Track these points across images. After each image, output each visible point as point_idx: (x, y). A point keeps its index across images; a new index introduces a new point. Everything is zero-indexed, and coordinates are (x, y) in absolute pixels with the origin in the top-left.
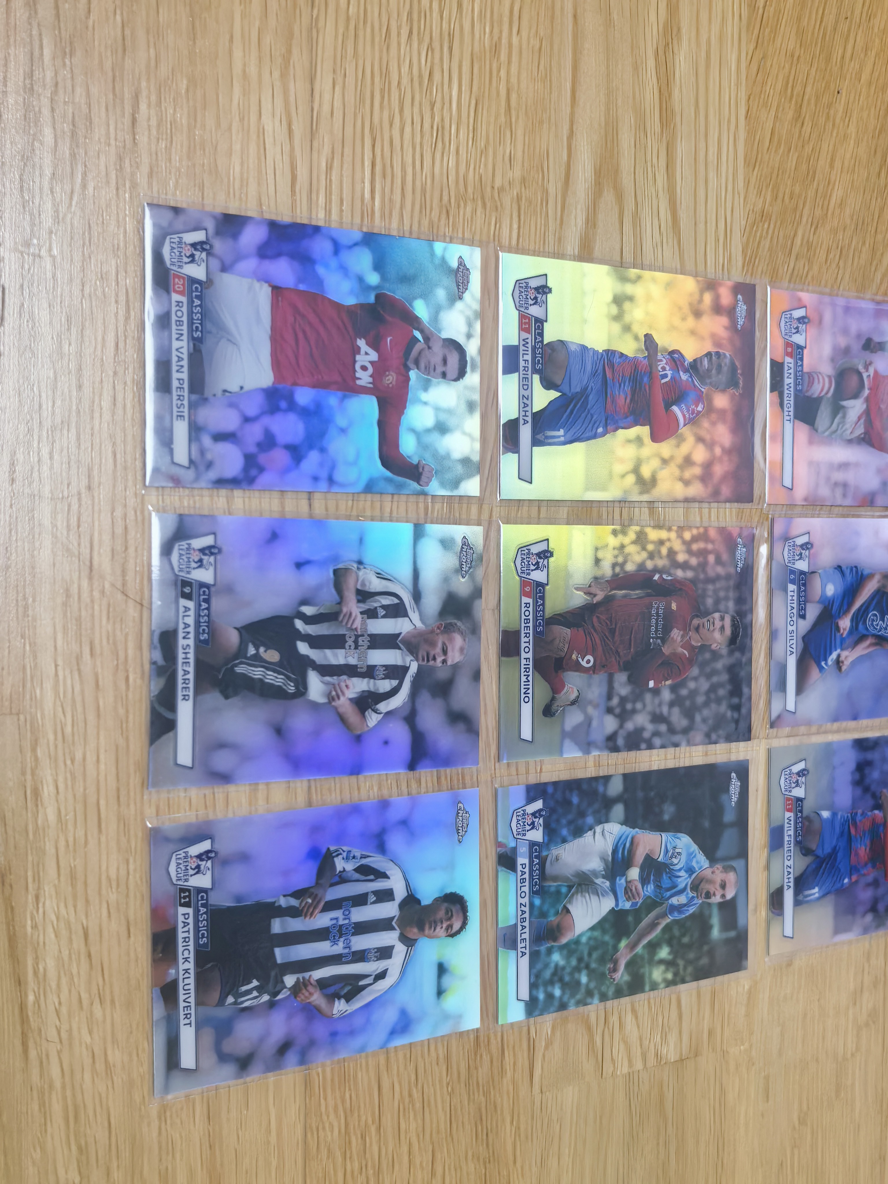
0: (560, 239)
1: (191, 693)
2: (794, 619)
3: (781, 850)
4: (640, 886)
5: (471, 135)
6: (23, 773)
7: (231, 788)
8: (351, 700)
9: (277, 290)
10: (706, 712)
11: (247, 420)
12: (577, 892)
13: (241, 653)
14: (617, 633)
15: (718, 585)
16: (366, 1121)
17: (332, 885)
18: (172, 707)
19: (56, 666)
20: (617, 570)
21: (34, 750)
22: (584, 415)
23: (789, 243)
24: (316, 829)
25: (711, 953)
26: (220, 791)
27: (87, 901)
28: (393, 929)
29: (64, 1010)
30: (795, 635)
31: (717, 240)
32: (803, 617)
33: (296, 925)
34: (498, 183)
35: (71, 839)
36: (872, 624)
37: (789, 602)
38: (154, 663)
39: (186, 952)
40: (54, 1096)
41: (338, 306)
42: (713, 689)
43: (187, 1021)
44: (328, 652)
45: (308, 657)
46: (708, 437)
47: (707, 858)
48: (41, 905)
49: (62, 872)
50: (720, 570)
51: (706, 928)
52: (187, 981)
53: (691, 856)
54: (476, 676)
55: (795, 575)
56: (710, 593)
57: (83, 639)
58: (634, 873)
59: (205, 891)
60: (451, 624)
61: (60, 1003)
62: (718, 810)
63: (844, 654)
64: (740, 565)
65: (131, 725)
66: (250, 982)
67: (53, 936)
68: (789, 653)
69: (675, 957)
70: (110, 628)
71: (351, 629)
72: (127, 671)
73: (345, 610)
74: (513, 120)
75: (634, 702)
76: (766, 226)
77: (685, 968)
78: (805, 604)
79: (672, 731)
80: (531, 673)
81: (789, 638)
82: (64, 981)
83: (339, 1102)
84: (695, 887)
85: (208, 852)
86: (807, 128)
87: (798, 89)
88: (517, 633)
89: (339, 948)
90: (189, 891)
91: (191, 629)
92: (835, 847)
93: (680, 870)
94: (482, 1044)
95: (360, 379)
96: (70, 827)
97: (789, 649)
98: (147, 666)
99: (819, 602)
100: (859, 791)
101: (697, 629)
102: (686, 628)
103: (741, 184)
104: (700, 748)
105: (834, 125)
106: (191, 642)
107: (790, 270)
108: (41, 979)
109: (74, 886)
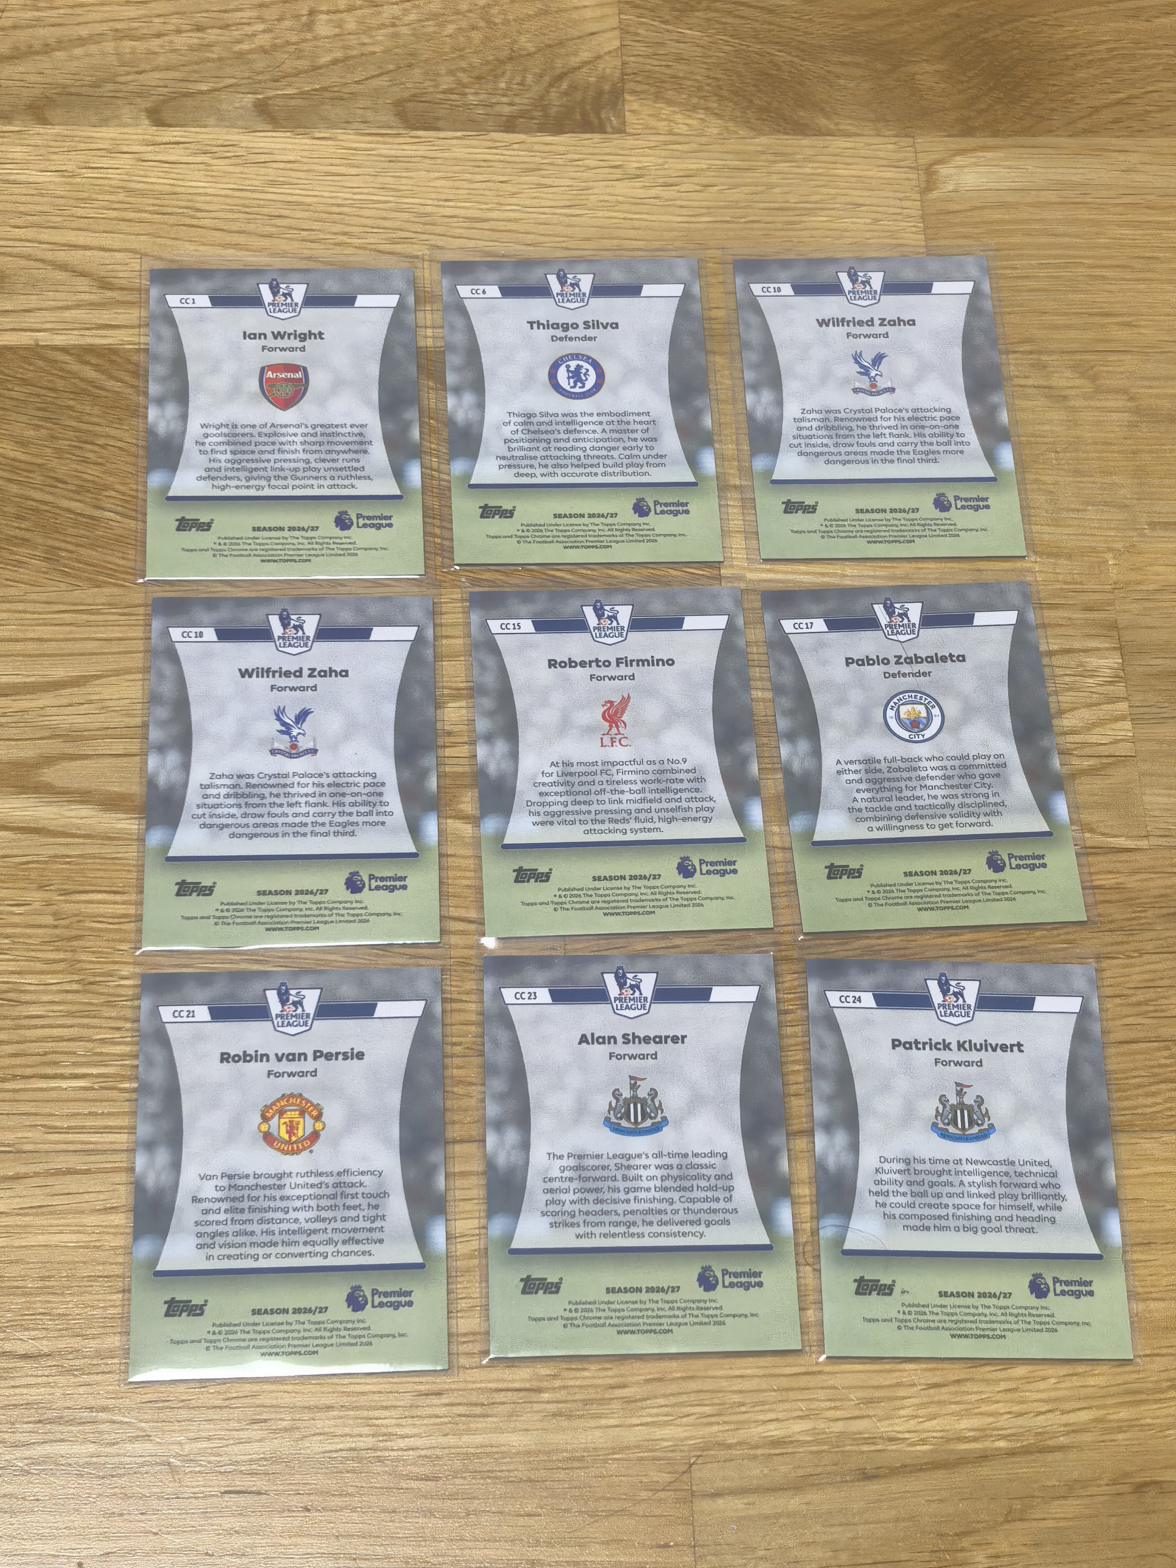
6: (755, 1457)
19: (635, 1425)
21: (729, 1447)
23: (81, 519)
27: (898, 1385)
29: (1016, 1408)
31: (88, 623)
48: (901, 1436)
49: (864, 1413)
57: (607, 1396)
61: (1010, 1412)
67: (934, 1422)
76: (63, 554)
82: (984, 1408)
83: (1140, 1091)
96: (815, 1405)
103: (12, 591)
107: (118, 518)
108: (982, 1434)
109: (880, 1400)
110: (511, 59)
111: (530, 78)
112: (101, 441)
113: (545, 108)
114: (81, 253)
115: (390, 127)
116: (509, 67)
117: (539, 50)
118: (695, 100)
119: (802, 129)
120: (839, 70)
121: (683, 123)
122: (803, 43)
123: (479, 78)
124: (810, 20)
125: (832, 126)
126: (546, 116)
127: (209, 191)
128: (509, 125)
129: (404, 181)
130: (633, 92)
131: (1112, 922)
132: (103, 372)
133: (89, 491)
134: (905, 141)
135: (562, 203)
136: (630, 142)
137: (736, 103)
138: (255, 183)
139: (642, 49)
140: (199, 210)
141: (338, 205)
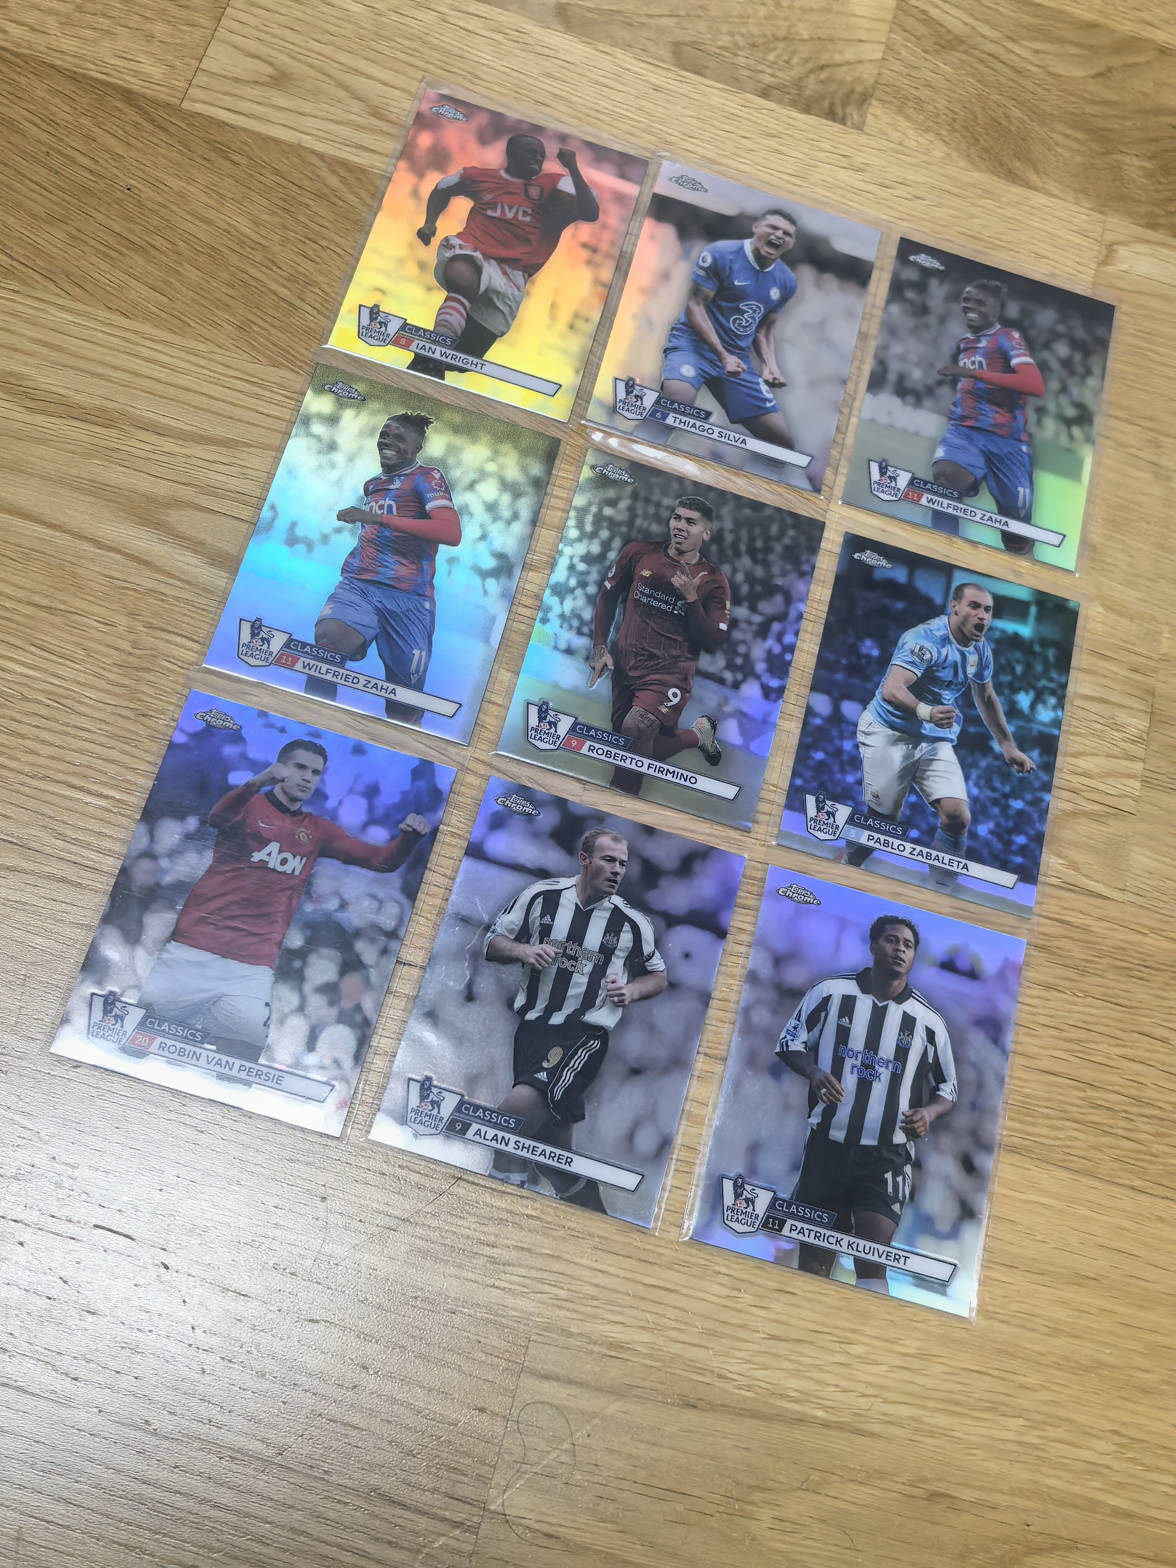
0: (206, 590)
1: (567, 1154)
2: (707, 426)
3: (960, 520)
4: (940, 708)
5: (68, 662)
6: (591, 1352)
7: (679, 1140)
8: (628, 983)
9: (177, 935)
10: (776, 570)
11: (301, 1009)
12: (920, 784)
13: (542, 1089)
14: (654, 651)
15: (640, 512)
16: (1079, 1098)
17: (816, 1062)
18: (575, 1178)
19: (493, 1286)
20: (585, 630)
21: (571, 1335)
22: (406, 620)
23: (282, 303)
24: (751, 1060)
25: (1045, 643)
26: (677, 1153)
27: (742, 1326)
28: (885, 1008)
29: (844, 1384)
30: (725, 431)
31: (257, 396)
32: (708, 414)
33: (843, 1114)
34: (127, 647)
35: (674, 1324)
36: (744, 327)
37: (686, 428)
38: (522, 1185)
39: (831, 1240)
40: (927, 1420)
41: (211, 872)
42: (752, 552)
43: (902, 1260)
44: (571, 992)
45: (568, 1016)
46: (472, 476)
47: (938, 616)
48: (729, 1375)
49: (703, 1343)
50: (624, 504)
51: (1015, 640)
52: (861, 1248)
53: (928, 636)
54: (649, 831)
55: (658, 411)
56: (645, 524)
57: (475, 1250)
58: (924, 710)
59: (775, 1199)
60: (584, 844)
61: (836, 1386)
62: (890, 587)
63: (767, 375)
64: (625, 477)
65: (579, 1227)
66: (886, 1180)
67: (765, 1373)
68: (743, 445)
69: (1034, 687)
70: (473, 1219)
71: (555, 959)
72: (523, 1215)
73: (532, 960)
74: (63, 607)
75: (736, 654)
76: (256, 328)
77: (1051, 680)
78: (695, 408)
79: (782, 617)
80: (666, 767)
81: (726, 441)
82: (814, 1374)
83: (1048, 1122)
84: (964, 639)
85: (735, 1185)
86: (159, 242)
87: (113, 241)
88: (619, 770)
89: (885, 1074)
90: (769, 1217)
91: (500, 1134)
92: (982, 451)
93: (939, 653)
94: (1045, 943)
95: (293, 871)
96: (662, 1321)
97: (738, 444)
98: (523, 1192)
99: (697, 390)
100: (928, 403)
101: (681, 552)
102: (675, 565)
103: (201, 346)
104: (813, 587)
105: (164, 206)
106: (513, 1138)
107: (315, 313)
108: (805, 1397)
109: (721, 1336)
110: (785, 39)
111: (795, 60)
112: (324, 243)
113: (799, 88)
114: (364, 80)
115: (664, 61)
116: (781, 45)
117: (811, 39)
118: (930, 123)
119: (1013, 177)
120: (1060, 139)
121: (914, 139)
122: (1037, 107)
123: (754, 45)
124: (1049, 90)
125: (1040, 184)
126: (799, 95)
127: (490, 63)
128: (765, 93)
129: (660, 109)
130: (881, 100)
131: (1069, 957)
132: (346, 185)
133: (297, 282)
134: (1096, 216)
135: (788, 171)
136: (864, 139)
137: (965, 137)
138: (533, 70)
139: (898, 66)
140: (477, 77)
141: (597, 111)
